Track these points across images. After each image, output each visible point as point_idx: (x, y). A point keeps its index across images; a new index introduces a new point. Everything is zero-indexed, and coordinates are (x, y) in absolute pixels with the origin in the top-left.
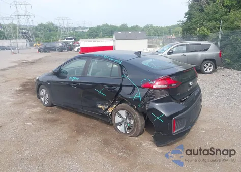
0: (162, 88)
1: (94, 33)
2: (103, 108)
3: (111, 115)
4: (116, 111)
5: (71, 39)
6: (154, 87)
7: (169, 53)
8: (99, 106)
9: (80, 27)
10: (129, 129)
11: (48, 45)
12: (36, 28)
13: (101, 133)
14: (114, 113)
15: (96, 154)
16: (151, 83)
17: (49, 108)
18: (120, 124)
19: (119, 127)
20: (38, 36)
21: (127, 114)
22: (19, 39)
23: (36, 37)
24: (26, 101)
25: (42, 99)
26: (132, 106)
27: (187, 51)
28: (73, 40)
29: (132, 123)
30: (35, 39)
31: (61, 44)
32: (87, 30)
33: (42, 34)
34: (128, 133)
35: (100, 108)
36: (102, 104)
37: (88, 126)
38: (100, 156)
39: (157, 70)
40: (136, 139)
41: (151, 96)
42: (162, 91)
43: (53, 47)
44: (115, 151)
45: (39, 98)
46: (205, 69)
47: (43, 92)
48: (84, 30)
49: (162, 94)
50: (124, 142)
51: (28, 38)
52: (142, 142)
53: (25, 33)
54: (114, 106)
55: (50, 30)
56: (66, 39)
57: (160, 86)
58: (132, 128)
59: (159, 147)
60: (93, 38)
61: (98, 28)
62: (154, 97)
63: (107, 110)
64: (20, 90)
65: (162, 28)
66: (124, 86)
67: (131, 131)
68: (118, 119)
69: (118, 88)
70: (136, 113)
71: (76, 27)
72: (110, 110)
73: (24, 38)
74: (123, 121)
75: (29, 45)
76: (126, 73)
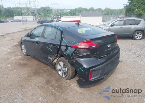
0: (85, 49)
1: (73, 13)
2: (52, 59)
3: (55, 64)
4: (58, 62)
5: (58, 16)
6: (79, 47)
7: (112, 26)
8: (49, 58)
9: (65, 9)
10: (65, 74)
11: (44, 20)
12: (39, 10)
13: (48, 75)
14: (57, 63)
15: (38, 89)
16: (77, 44)
17: (26, 57)
18: (60, 70)
19: (59, 72)
20: (40, 14)
21: (64, 64)
22: (30, 15)
23: (39, 15)
24: (16, 52)
25: (23, 51)
26: (66, 59)
27: (125, 24)
28: (59, 17)
29: (67, 71)
30: (38, 16)
31: (51, 19)
32: (69, 11)
33: (42, 13)
34: (64, 76)
35: (50, 59)
36: (51, 57)
37: (43, 70)
38: (40, 90)
39: (84, 35)
40: (68, 81)
41: (78, 53)
42: (85, 50)
43: (47, 21)
44: (51, 88)
45: (22, 51)
46: (136, 37)
47: (23, 47)
48: (67, 11)
49: (84, 52)
50: (59, 83)
51: (35, 15)
52: (72, 84)
53: (33, 12)
54: (58, 58)
55: (48, 11)
56: (55, 16)
57: (84, 47)
58: (67, 74)
59: (81, 89)
60: (72, 16)
61: (76, 10)
62: (79, 54)
63: (53, 60)
64: (16, 45)
65: (116, 10)
66: (62, 45)
67: (66, 75)
68: (59, 67)
69: (58, 47)
70: (69, 64)
71: (63, 9)
72: (55, 61)
73: (32, 15)
74: (62, 68)
75: (35, 20)
76: (64, 37)
